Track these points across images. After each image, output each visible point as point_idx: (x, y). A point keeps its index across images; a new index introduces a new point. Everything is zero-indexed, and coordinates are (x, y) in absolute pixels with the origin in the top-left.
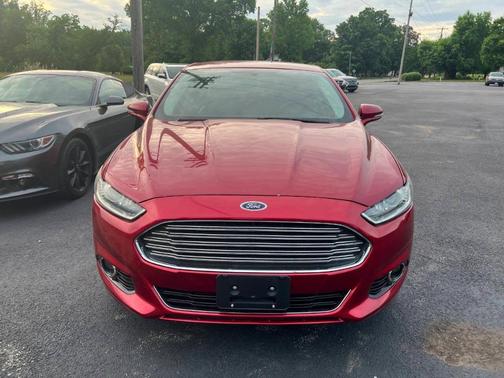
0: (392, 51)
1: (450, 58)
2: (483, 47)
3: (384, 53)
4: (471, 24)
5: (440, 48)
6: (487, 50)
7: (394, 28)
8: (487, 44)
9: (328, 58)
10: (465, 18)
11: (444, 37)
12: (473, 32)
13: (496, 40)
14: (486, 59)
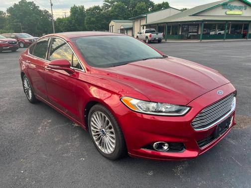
0: (42, 23)
1: (73, 26)
2: (85, 21)
3: (38, 24)
4: (77, 11)
5: (67, 22)
6: (87, 23)
7: (40, 11)
8: (87, 20)
9: (8, 26)
10: (74, 8)
11: (67, 16)
12: (79, 15)
13: (90, 19)
14: (88, 26)
